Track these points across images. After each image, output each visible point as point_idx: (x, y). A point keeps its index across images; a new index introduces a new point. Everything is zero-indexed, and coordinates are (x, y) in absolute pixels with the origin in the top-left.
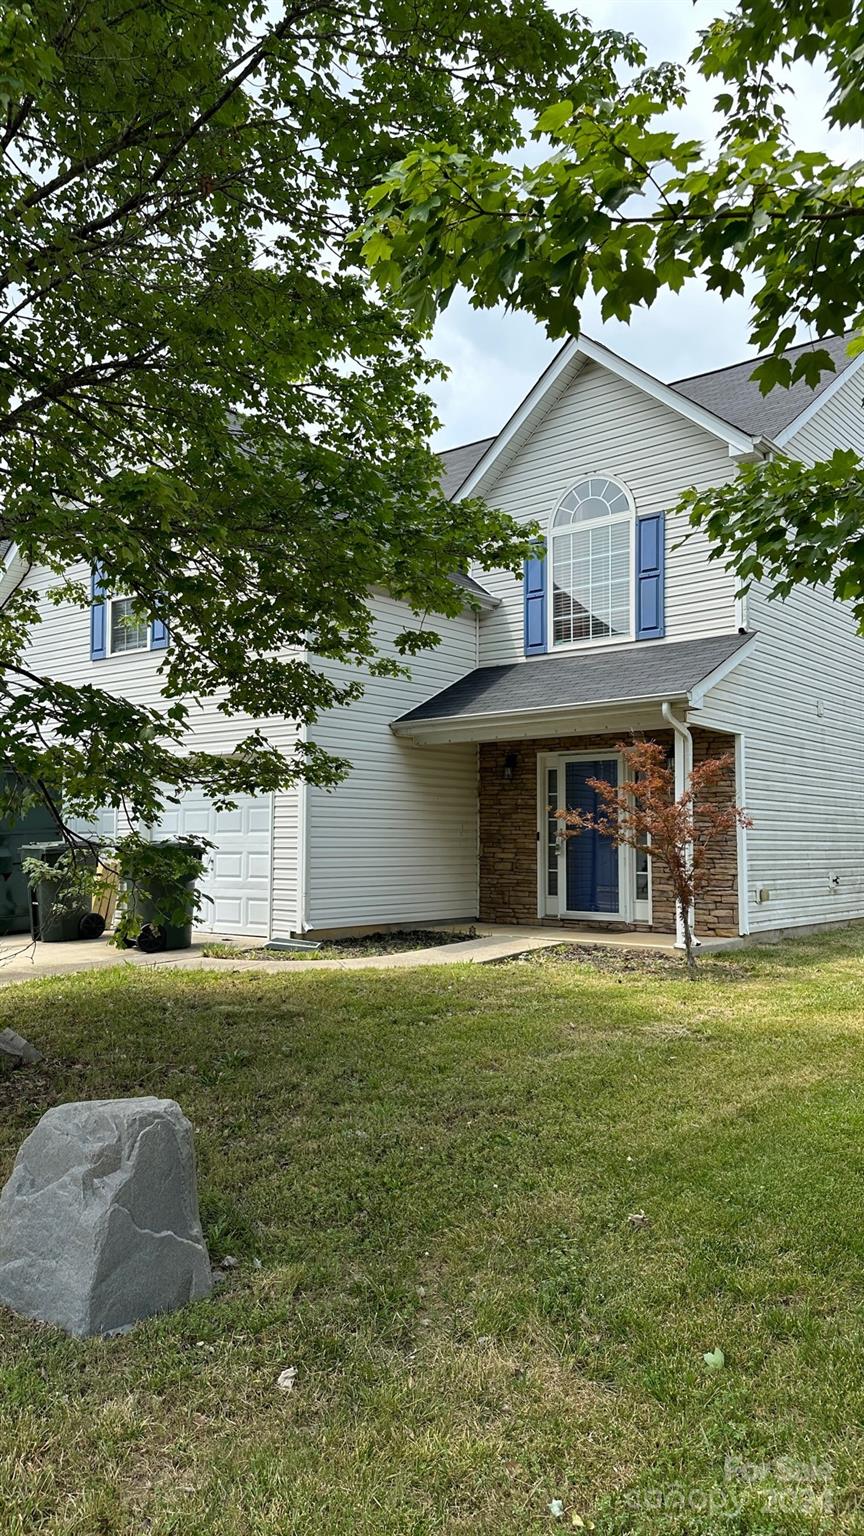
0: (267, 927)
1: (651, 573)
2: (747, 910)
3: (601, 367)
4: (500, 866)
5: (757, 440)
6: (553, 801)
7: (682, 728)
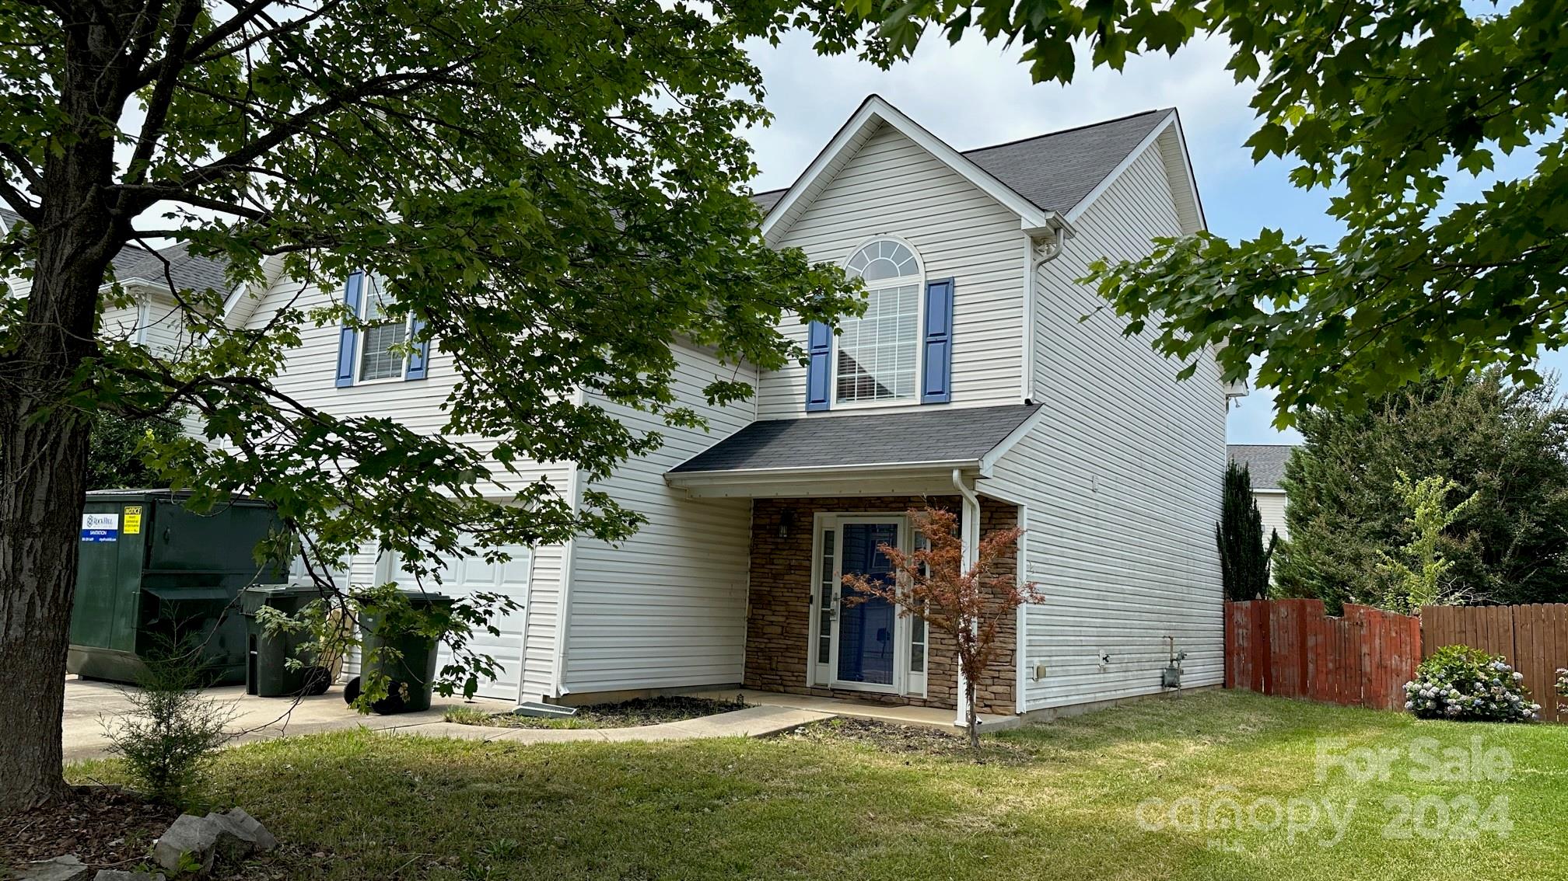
0: (516, 689)
1: (939, 338)
2: (1024, 687)
3: (895, 131)
4: (768, 630)
5: (1051, 215)
6: (828, 565)
7: (970, 496)
